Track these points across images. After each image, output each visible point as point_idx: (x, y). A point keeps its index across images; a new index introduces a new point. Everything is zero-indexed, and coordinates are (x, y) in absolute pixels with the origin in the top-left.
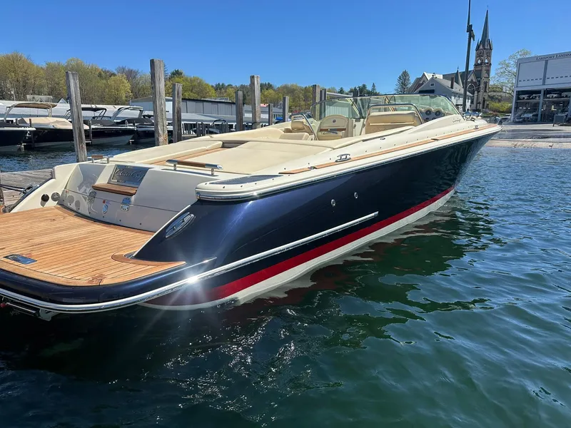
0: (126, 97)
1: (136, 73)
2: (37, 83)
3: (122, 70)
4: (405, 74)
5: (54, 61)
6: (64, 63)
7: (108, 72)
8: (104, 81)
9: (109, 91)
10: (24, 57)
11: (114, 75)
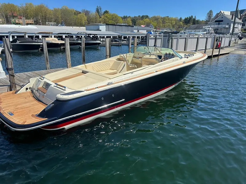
0: (85, 23)
1: (89, 12)
2: (50, 17)
3: (84, 11)
4: (211, 11)
5: (56, 8)
6: (60, 8)
7: (78, 11)
8: (76, 16)
9: (78, 21)
10: (45, 6)
11: (80, 13)
